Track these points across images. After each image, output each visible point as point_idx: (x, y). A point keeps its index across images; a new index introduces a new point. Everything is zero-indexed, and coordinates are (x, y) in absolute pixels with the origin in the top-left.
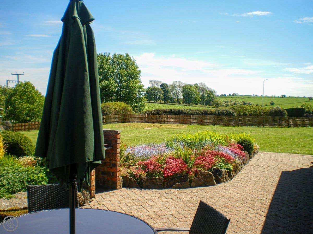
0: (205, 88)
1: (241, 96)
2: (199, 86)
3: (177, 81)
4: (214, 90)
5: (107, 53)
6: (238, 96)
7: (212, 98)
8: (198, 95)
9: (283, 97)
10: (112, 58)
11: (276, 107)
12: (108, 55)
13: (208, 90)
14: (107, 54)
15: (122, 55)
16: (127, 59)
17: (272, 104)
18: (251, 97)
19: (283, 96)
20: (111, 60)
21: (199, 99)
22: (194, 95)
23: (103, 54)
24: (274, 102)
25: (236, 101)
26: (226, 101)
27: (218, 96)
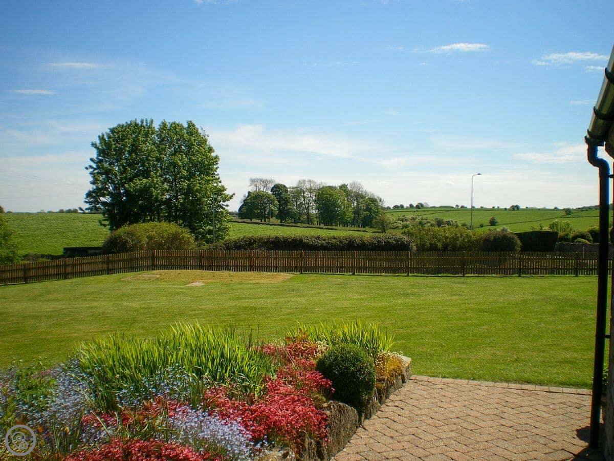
0: (360, 193)
1: (434, 207)
2: (349, 189)
3: (307, 179)
4: (378, 197)
5: (147, 120)
6: (427, 208)
7: (376, 212)
8: (347, 208)
9: (514, 210)
10: (157, 130)
11: (502, 228)
12: (148, 125)
13: (367, 198)
14: (147, 123)
15: (178, 125)
16: (191, 133)
17: (493, 223)
18: (452, 209)
19: (515, 208)
20: (157, 136)
21: (350, 215)
22: (340, 207)
23: (139, 122)
24: (498, 219)
25: (422, 219)
26: (403, 219)
27: (389, 208)
